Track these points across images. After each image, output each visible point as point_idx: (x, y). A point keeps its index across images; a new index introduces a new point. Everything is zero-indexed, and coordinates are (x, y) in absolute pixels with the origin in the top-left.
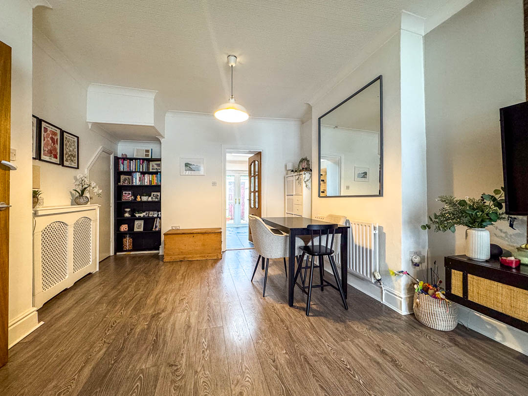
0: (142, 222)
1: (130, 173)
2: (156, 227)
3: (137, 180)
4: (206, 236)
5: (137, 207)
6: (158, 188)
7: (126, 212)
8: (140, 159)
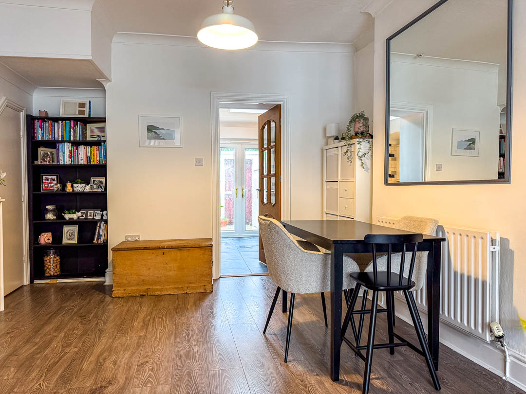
0: (75, 228)
1: (52, 144)
2: (99, 236)
3: (65, 155)
4: (185, 253)
5: (66, 202)
6: (101, 170)
7: (48, 211)
8: (70, 119)
